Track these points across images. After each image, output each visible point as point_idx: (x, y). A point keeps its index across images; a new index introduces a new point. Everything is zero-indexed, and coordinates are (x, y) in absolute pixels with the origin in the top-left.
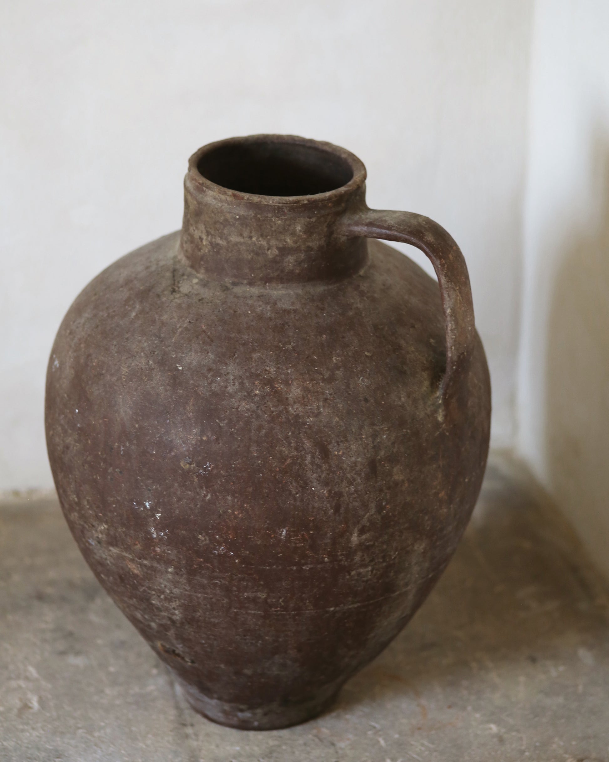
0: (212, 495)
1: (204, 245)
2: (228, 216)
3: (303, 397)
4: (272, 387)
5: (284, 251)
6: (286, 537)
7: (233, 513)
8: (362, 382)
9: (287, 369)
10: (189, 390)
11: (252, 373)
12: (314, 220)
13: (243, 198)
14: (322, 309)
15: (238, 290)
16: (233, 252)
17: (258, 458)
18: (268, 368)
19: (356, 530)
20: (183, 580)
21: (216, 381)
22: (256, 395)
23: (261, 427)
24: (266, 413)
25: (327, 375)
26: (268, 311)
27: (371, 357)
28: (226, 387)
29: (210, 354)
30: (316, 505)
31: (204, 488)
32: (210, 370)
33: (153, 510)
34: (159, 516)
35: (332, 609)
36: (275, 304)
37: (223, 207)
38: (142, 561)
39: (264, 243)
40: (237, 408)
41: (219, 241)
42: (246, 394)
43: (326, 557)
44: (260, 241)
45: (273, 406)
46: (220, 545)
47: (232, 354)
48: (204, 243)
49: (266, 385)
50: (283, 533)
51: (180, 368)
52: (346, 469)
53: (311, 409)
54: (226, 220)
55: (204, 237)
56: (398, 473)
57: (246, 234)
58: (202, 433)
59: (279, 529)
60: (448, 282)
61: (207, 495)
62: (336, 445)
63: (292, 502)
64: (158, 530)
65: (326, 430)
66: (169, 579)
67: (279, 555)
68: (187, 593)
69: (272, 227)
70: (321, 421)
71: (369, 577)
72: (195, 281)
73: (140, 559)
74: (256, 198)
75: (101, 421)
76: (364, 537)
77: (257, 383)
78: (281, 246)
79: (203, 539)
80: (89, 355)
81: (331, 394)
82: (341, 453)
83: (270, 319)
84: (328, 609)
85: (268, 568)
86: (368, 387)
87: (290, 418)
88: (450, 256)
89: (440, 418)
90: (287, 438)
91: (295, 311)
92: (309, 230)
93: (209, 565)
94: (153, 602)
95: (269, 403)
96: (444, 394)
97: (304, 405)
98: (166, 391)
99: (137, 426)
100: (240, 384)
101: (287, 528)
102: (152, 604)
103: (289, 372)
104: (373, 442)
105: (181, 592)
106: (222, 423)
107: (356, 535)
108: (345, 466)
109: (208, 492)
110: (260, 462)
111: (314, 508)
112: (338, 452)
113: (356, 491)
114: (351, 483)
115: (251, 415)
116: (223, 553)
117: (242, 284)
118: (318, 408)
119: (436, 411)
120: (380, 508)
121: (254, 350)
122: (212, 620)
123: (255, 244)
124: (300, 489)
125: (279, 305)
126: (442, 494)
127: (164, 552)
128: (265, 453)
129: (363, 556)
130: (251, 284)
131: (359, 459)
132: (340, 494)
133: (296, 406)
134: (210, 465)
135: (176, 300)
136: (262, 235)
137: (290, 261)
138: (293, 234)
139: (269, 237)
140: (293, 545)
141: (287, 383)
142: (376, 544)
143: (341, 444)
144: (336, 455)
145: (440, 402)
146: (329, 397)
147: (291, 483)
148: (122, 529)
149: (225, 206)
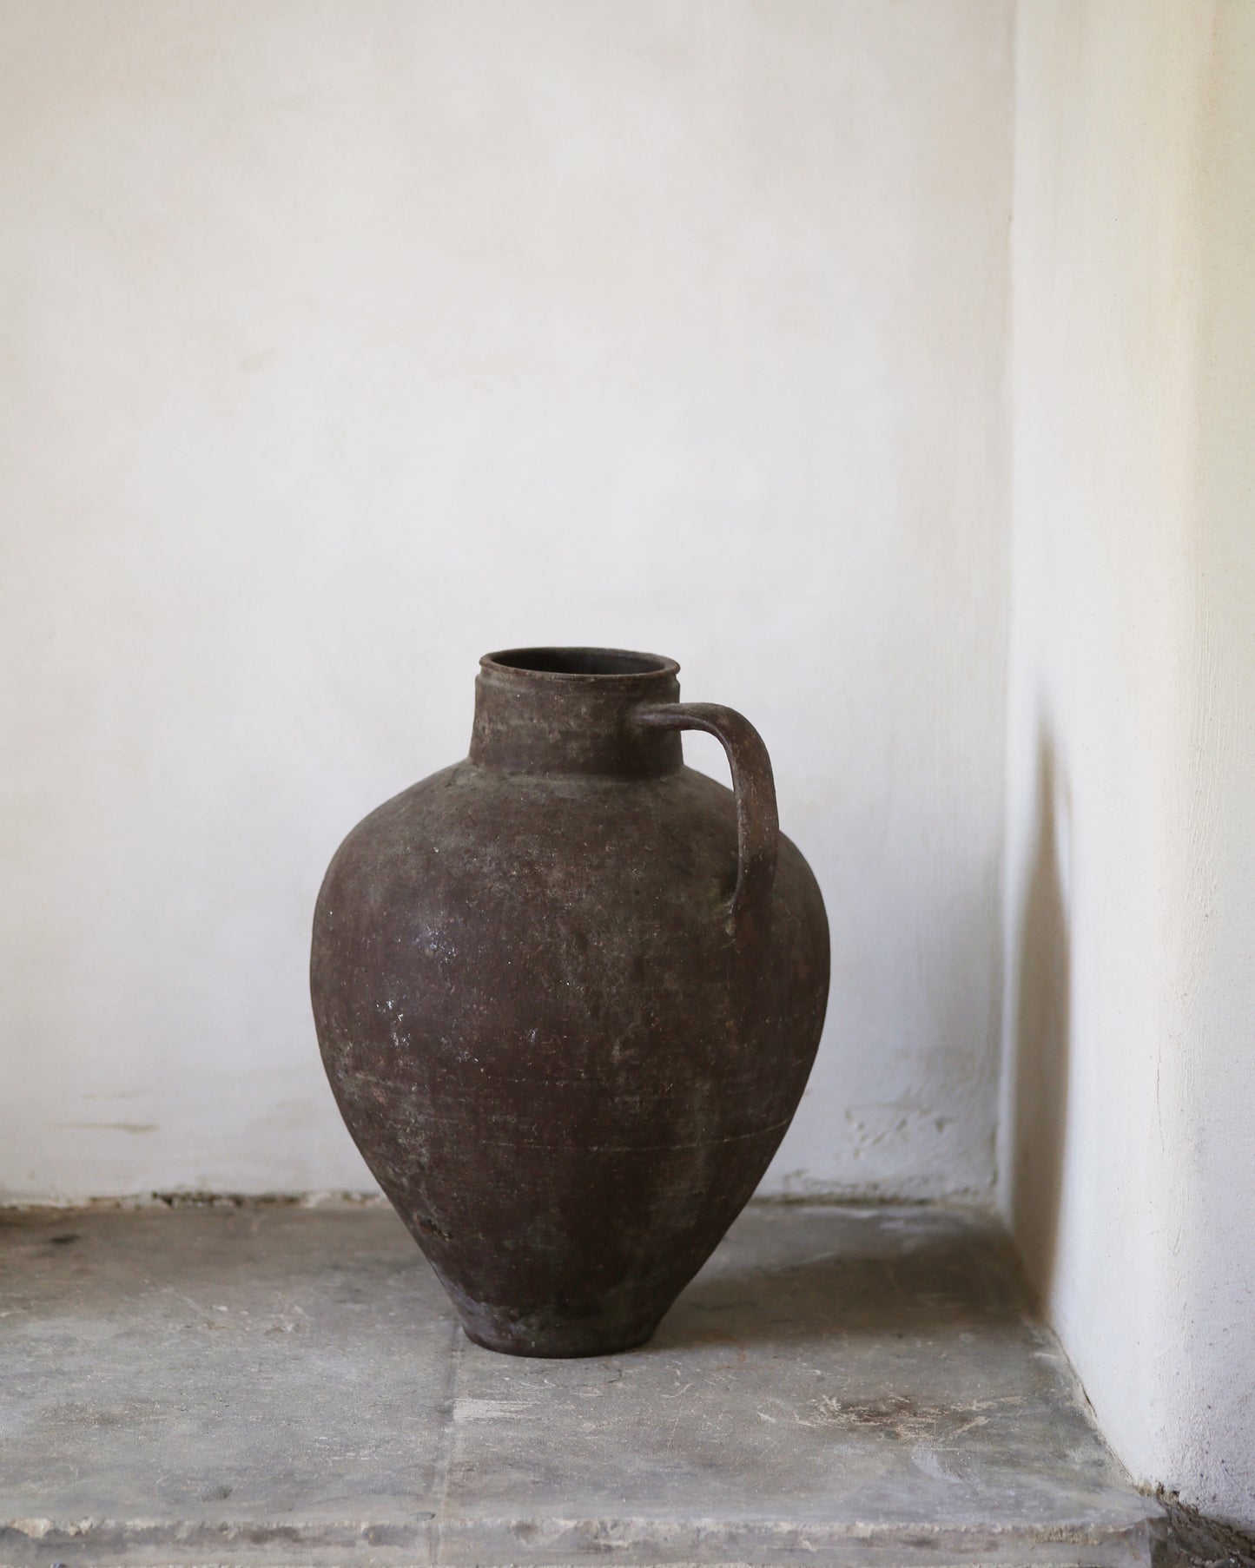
0: (456, 988)
2: (510, 696)
3: (565, 882)
4: (532, 869)
5: (567, 735)
6: (535, 1041)
7: (478, 1009)
8: (635, 874)
9: (551, 853)
10: (442, 871)
11: (512, 855)
12: (601, 701)
13: (525, 674)
14: (605, 802)
15: (514, 780)
16: (513, 738)
17: (507, 942)
18: (530, 851)
19: (618, 1041)
20: (427, 1102)
21: (472, 862)
22: (512, 876)
23: (513, 908)
24: (520, 895)
25: (596, 862)
26: (543, 798)
27: (651, 852)
28: (482, 868)
29: (470, 837)
30: (571, 1004)
31: (449, 980)
32: (467, 851)
33: (396, 1010)
34: (401, 1018)
35: (595, 1148)
36: (552, 793)
37: (505, 687)
38: (386, 1083)
39: (545, 725)
40: (490, 889)
41: (498, 727)
42: (501, 875)
43: (582, 1072)
44: (541, 723)
45: (530, 888)
46: (464, 1049)
47: (494, 837)
49: (524, 866)
50: (533, 1035)
51: (437, 851)
52: (606, 965)
53: (571, 894)
54: (507, 701)
56: (671, 982)
57: (526, 715)
58: (450, 915)
59: (528, 1030)
60: (740, 769)
61: (451, 988)
62: (596, 935)
63: (543, 998)
64: (400, 1036)
65: (586, 917)
66: (413, 1102)
67: (528, 1064)
68: (433, 1119)
69: (554, 706)
70: (581, 907)
71: (638, 1111)
72: (473, 774)
73: (384, 1080)
74: (538, 674)
75: (351, 917)
76: (627, 1052)
77: (516, 864)
78: (563, 729)
79: (446, 1042)
82: (601, 944)
83: (544, 805)
84: (590, 1148)
85: (516, 1081)
86: (641, 879)
87: (547, 901)
88: (746, 742)
89: (729, 930)
90: (540, 921)
91: (573, 800)
92: (597, 713)
93: (452, 1077)
94: (400, 1141)
95: (525, 885)
96: (736, 904)
97: (565, 889)
98: (418, 873)
99: (385, 914)
100: (497, 864)
101: (537, 1029)
102: (399, 1145)
103: (553, 855)
104: (640, 939)
105: (425, 1119)
106: (471, 904)
107: (617, 1048)
108: (605, 960)
109: (452, 984)
110: (509, 947)
111: (568, 1007)
112: (599, 943)
113: (619, 993)
114: (612, 982)
115: (504, 896)
116: (467, 1060)
117: (521, 773)
118: (580, 893)
119: (724, 921)
120: (647, 1020)
121: (518, 833)
122: (461, 1157)
123: (536, 727)
124: (553, 983)
125: (556, 793)
126: (730, 1024)
127: (407, 1065)
128: (515, 937)
129: (628, 1078)
130: (530, 773)
131: (623, 955)
132: (599, 995)
133: (555, 890)
134: (455, 951)
135: (449, 792)
136: (543, 717)
137: (573, 747)
138: (578, 716)
139: (551, 719)
140: (544, 1052)
142: (644, 1065)
143: (602, 935)
144: (595, 947)
145: (730, 912)
146: (594, 883)
147: (543, 975)
148: (366, 1043)
149: (508, 686)
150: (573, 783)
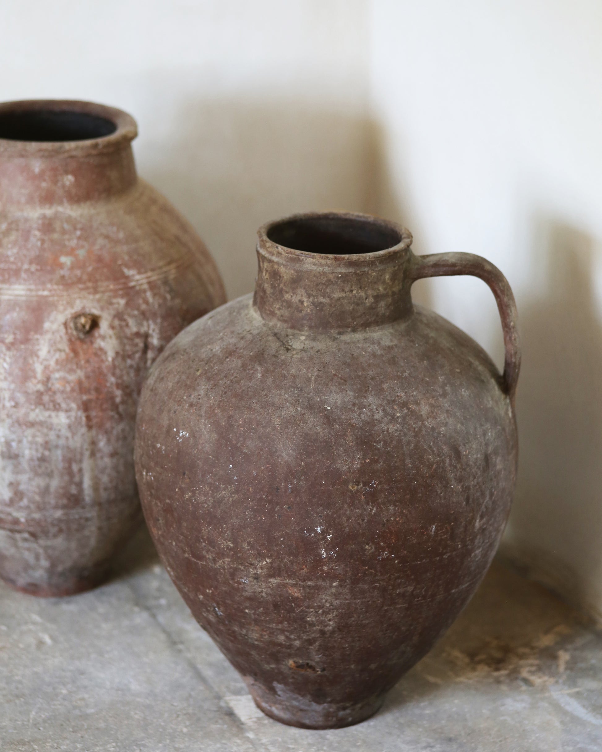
0: (377, 509)
1: (305, 307)
2: (331, 276)
3: (432, 412)
5: (378, 298)
6: (435, 532)
7: (395, 520)
8: (465, 393)
9: (413, 392)
10: (343, 424)
11: (389, 400)
13: (343, 259)
14: (413, 341)
15: (345, 338)
16: (336, 307)
17: (412, 468)
18: (399, 394)
19: (478, 516)
20: (346, 591)
21: (363, 412)
22: (398, 417)
23: (409, 442)
24: (410, 430)
25: (441, 392)
26: (377, 350)
27: (461, 372)
28: (373, 416)
29: (348, 392)
30: (455, 500)
31: (370, 504)
32: (354, 405)
33: (325, 532)
34: (330, 538)
35: (454, 591)
36: (379, 343)
37: (325, 270)
38: (306, 583)
39: (363, 294)
40: (388, 431)
41: (321, 299)
43: (459, 544)
44: (359, 293)
45: (414, 424)
46: (384, 550)
47: (367, 388)
48: (305, 304)
49: (403, 408)
50: (433, 529)
51: (329, 408)
52: (472, 465)
53: (440, 420)
54: (329, 280)
55: (305, 299)
56: (499, 463)
57: (347, 289)
58: (365, 456)
59: (430, 526)
61: (373, 510)
62: (463, 446)
63: (439, 501)
64: (328, 550)
65: (455, 435)
66: (331, 593)
67: (429, 549)
68: (347, 601)
69: (368, 279)
70: (450, 429)
71: (479, 557)
72: (303, 338)
73: (304, 581)
74: (355, 257)
75: (263, 468)
76: (482, 522)
77: (396, 407)
78: (375, 294)
79: (370, 548)
80: (230, 417)
81: (449, 406)
83: (382, 355)
84: (451, 592)
85: (419, 563)
86: (469, 396)
87: (429, 431)
89: (511, 415)
90: (430, 447)
91: (396, 346)
92: (394, 277)
93: (372, 571)
94: (309, 619)
95: (410, 422)
97: (435, 418)
98: (324, 429)
99: (303, 464)
100: (383, 410)
101: (436, 524)
102: (306, 622)
103: (415, 394)
104: (484, 440)
105: (341, 602)
106: (379, 445)
107: (478, 521)
108: (471, 463)
109: (373, 506)
110: (414, 471)
111: (453, 502)
112: (466, 452)
113: (478, 483)
114: (474, 477)
115: (400, 434)
116: (387, 557)
117: (347, 332)
118: (445, 419)
119: (508, 409)
121: (382, 382)
122: (364, 622)
123: (355, 296)
124: (443, 489)
125: (383, 343)
127: (332, 569)
128: (417, 463)
129: (480, 538)
130: (354, 330)
131: (479, 456)
132: (469, 488)
133: (429, 420)
134: (375, 482)
135: (295, 356)
136: (361, 288)
137: (382, 306)
138: (384, 282)
139: (366, 288)
140: (439, 538)
141: (417, 403)
142: (487, 526)
143: (467, 445)
144: (464, 455)
145: (508, 401)
146: (449, 409)
147: (438, 485)
148: (290, 558)
149: (326, 269)
150: (386, 332)
